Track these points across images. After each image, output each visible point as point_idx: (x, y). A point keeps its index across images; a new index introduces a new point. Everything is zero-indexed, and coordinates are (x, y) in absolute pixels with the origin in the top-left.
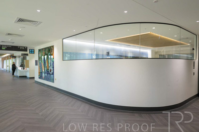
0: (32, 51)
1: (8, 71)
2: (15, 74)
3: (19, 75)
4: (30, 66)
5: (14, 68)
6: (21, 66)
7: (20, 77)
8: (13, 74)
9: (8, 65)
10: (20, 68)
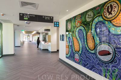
0: (56, 24)
1: (35, 44)
2: (39, 46)
3: (42, 48)
4: (51, 40)
5: (38, 42)
6: (44, 41)
7: (43, 50)
8: (38, 47)
9: (35, 39)
10: (43, 43)
